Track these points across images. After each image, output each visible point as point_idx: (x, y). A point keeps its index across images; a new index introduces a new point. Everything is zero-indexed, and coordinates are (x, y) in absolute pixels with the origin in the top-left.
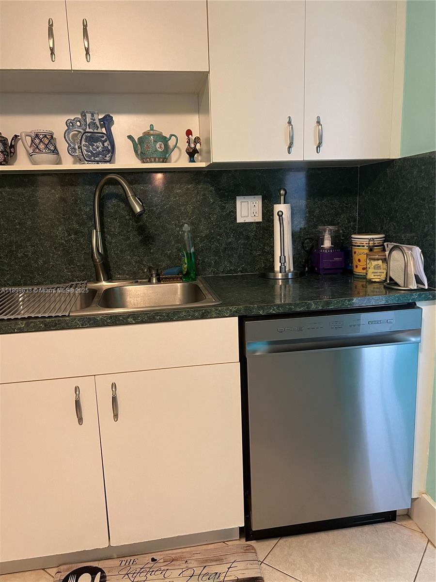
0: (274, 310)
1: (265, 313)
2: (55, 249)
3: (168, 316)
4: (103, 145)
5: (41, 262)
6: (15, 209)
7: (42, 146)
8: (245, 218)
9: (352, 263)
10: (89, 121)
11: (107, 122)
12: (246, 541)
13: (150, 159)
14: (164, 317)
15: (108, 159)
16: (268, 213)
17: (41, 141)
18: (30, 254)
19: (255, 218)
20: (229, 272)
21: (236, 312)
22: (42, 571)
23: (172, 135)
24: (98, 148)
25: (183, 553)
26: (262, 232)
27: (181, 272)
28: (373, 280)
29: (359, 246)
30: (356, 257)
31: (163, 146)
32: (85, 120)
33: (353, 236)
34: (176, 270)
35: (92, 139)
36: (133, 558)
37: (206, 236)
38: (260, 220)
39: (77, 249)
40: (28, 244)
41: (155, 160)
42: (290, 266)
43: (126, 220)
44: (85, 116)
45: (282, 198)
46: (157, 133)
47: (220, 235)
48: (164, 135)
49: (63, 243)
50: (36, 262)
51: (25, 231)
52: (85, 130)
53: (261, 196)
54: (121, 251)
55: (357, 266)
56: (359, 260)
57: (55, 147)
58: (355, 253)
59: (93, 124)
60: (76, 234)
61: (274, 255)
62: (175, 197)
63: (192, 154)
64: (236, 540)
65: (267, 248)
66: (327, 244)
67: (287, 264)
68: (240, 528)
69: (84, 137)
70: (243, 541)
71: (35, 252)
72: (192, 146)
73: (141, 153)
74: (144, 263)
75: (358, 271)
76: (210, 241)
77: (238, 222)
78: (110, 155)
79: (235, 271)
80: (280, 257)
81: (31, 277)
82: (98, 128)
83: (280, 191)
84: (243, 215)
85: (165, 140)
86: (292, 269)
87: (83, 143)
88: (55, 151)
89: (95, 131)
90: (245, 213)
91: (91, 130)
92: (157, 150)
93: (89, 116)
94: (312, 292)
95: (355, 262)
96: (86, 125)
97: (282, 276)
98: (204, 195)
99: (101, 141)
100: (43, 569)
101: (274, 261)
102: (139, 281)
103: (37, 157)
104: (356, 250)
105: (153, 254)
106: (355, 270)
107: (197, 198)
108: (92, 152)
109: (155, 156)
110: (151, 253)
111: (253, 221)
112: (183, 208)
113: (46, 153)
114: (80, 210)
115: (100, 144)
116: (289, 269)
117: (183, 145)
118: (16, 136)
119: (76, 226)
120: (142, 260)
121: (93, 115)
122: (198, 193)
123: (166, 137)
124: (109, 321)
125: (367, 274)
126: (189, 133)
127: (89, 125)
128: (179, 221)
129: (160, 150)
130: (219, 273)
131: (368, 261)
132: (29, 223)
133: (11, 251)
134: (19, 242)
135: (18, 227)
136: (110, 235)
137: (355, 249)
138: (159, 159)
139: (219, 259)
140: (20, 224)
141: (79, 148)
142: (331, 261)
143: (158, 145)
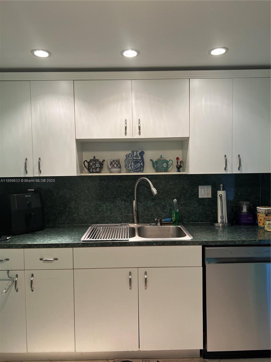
0: (219, 243)
1: (214, 245)
2: (115, 208)
3: (170, 243)
4: (140, 164)
5: (109, 213)
6: (100, 190)
7: (115, 166)
8: (202, 196)
9: (257, 220)
10: (135, 154)
11: (142, 154)
12: (203, 359)
13: (160, 170)
14: (169, 243)
15: (142, 170)
16: (214, 194)
17: (115, 163)
18: (104, 210)
19: (208, 196)
20: (194, 221)
21: (201, 243)
22: (106, 361)
23: (170, 160)
24: (138, 166)
25: (172, 360)
26: (211, 203)
27: (172, 220)
28: (268, 230)
29: (260, 213)
30: (259, 218)
31: (166, 165)
32: (134, 154)
33: (257, 208)
34: (169, 219)
35: (136, 162)
36: (148, 360)
37: (184, 204)
38: (211, 197)
39: (125, 208)
40: (104, 205)
41: (162, 171)
42: (226, 220)
43: (147, 195)
44: (134, 152)
45: (221, 188)
46: (164, 159)
47: (191, 203)
48: (166, 160)
49: (119, 206)
50: (107, 213)
51: (103, 200)
52: (133, 158)
53: (211, 186)
54: (144, 209)
55: (260, 223)
56: (261, 220)
57: (120, 166)
58: (259, 216)
59: (137, 156)
60: (125, 201)
61: (217, 214)
62: (170, 186)
63: (179, 168)
64: (199, 358)
65: (214, 211)
66: (245, 210)
67: (224, 220)
68: (201, 350)
69: (133, 161)
70: (202, 359)
71: (107, 209)
72: (179, 164)
73: (156, 167)
74: (154, 215)
75: (261, 225)
76: (185, 206)
77: (199, 197)
78: (143, 168)
79: (198, 221)
80: (221, 216)
81: (104, 220)
82: (138, 157)
83: (220, 184)
84: (202, 194)
85: (167, 162)
86: (227, 222)
87: (132, 164)
88: (120, 167)
89: (138, 159)
90: (203, 193)
91: (136, 158)
92: (163, 167)
93: (135, 153)
94: (236, 235)
95: (259, 220)
96: (134, 156)
97: (222, 225)
98: (183, 185)
99: (140, 163)
100: (107, 360)
101: (217, 217)
102: (152, 224)
103: (113, 170)
104: (260, 215)
105: (158, 211)
106: (259, 224)
107: (180, 186)
108: (136, 168)
109: (163, 169)
110: (157, 211)
111: (207, 197)
112: (173, 191)
113: (117, 168)
114: (127, 191)
115: (139, 164)
116: (226, 222)
117: (175, 164)
118: (104, 160)
119: (125, 198)
120: (153, 214)
121: (137, 152)
122: (180, 184)
123: (168, 161)
124: (145, 244)
125: (264, 227)
126: (178, 159)
127: (135, 156)
128: (171, 196)
129: (165, 167)
130: (190, 222)
131: (265, 221)
132: (105, 196)
133: (97, 208)
134: (100, 204)
135: (100, 198)
136: (140, 202)
137: (258, 214)
138: (164, 170)
139: (189, 215)
140: (101, 196)
141: (130, 166)
142: (247, 219)
143: (164, 165)
